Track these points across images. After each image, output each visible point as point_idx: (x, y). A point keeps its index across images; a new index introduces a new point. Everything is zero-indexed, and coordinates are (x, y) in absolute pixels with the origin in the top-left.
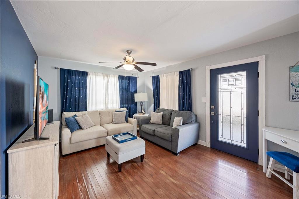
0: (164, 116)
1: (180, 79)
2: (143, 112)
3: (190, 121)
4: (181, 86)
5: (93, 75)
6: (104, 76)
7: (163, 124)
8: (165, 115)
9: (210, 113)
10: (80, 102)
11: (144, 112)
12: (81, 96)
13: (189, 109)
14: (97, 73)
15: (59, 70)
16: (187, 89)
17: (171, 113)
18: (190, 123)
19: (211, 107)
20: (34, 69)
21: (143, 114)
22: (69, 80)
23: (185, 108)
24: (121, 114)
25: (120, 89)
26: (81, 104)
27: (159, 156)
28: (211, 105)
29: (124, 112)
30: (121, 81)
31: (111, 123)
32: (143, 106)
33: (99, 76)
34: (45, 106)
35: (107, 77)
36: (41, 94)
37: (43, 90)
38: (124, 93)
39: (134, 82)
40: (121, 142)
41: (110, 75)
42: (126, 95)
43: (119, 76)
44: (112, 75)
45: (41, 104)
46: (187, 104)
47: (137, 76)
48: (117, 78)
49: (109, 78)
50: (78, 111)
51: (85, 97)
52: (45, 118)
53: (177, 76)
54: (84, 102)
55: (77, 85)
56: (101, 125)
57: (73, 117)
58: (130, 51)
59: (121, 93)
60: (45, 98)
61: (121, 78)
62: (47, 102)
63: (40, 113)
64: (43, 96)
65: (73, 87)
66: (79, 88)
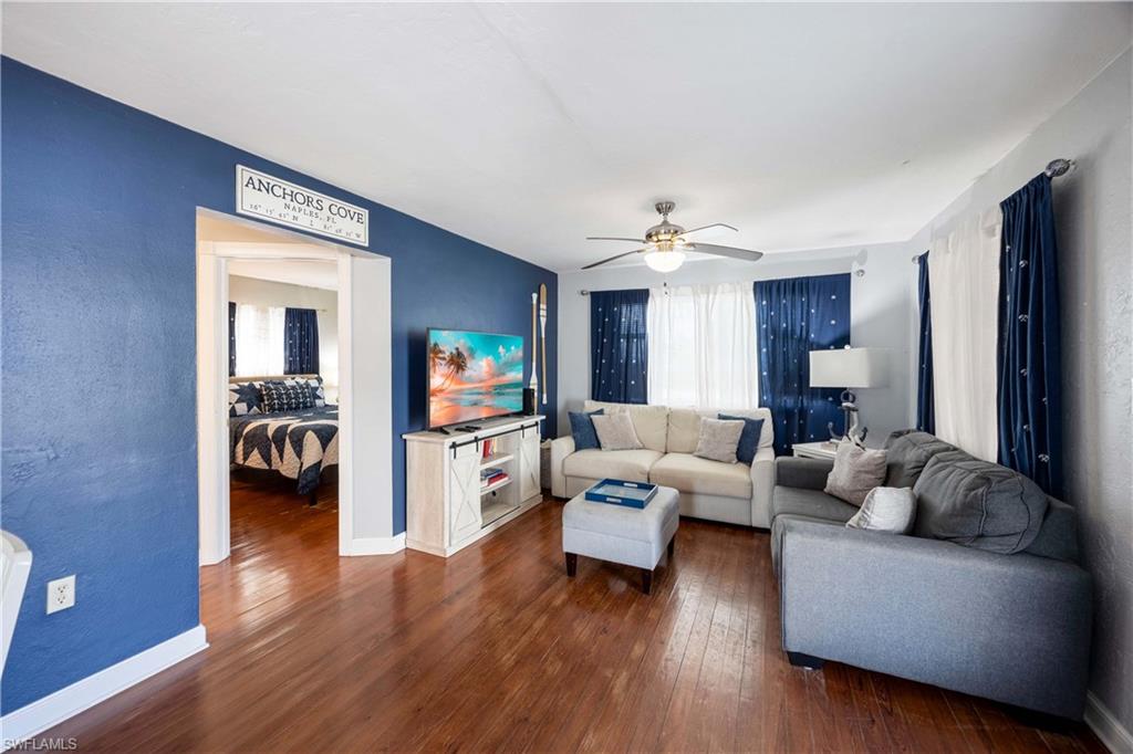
0: (893, 472)
1: (1007, 249)
2: (856, 440)
4: (1008, 299)
5: (662, 296)
6: (694, 294)
8: (901, 467)
10: (629, 377)
11: (862, 439)
12: (634, 361)
13: (1045, 458)
15: (589, 296)
17: (924, 465)
18: (966, 542)
20: (532, 305)
22: (607, 320)
24: (723, 428)
25: (762, 336)
26: (633, 382)
29: (736, 426)
30: (764, 303)
32: (855, 410)
34: (481, 381)
35: (708, 293)
36: (444, 359)
37: (454, 352)
38: (780, 350)
39: (834, 297)
40: (590, 497)
41: (720, 287)
42: (786, 360)
43: (755, 283)
44: (727, 286)
45: (442, 375)
46: (1026, 421)
47: (853, 270)
48: (746, 294)
49: (714, 299)
50: (625, 402)
51: (643, 365)
52: (490, 403)
53: (990, 232)
54: (641, 377)
55: (623, 331)
56: (666, 453)
57: (589, 414)
58: (667, 203)
59: (764, 350)
60: (480, 366)
61: (764, 289)
62: (504, 374)
63: (441, 391)
64: (458, 362)
65: (614, 338)
66: (629, 337)
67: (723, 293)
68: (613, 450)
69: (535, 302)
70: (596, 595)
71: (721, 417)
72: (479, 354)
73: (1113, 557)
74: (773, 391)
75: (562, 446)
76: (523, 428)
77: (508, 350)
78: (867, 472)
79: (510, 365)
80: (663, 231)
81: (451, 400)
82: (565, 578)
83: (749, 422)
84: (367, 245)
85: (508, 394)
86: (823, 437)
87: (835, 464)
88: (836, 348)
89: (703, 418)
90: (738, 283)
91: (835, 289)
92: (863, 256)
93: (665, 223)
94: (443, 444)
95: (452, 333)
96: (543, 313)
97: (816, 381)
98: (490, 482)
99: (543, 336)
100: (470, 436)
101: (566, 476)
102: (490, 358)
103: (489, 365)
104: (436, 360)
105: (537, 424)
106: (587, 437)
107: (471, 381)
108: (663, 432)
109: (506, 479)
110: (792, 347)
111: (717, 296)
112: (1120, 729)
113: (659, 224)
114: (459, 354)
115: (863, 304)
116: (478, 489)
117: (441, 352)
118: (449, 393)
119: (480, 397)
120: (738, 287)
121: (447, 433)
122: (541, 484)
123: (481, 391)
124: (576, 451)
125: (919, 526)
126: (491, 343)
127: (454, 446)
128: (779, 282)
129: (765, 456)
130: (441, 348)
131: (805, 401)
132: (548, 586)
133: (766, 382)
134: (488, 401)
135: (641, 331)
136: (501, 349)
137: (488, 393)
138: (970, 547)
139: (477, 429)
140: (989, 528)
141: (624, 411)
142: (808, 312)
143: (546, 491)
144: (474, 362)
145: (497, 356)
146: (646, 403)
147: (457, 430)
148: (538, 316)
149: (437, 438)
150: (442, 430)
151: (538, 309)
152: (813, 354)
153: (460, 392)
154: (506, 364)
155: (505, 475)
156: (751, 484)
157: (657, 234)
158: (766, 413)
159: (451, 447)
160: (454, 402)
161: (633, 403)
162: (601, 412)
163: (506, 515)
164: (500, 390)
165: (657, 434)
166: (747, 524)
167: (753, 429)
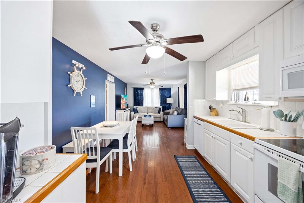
5: (146, 89)
6: (151, 89)
12: (141, 99)
14: (148, 88)
22: (137, 92)
26: (141, 103)
29: (158, 108)
30: (161, 91)
31: (152, 113)
36: (122, 99)
39: (169, 91)
40: (144, 117)
42: (163, 99)
47: (171, 87)
48: (158, 90)
51: (143, 100)
53: (183, 87)
56: (148, 113)
61: (160, 89)
65: (138, 96)
66: (140, 95)
67: (156, 90)
68: (140, 113)
69: (125, 89)
71: (156, 108)
74: (162, 104)
75: (133, 113)
78: (173, 111)
83: (160, 108)
84: (114, 82)
86: (168, 109)
87: (170, 112)
88: (170, 98)
89: (153, 108)
91: (169, 89)
92: (172, 86)
93: (152, 82)
95: (123, 95)
96: (126, 91)
97: (167, 102)
105: (129, 109)
106: (136, 111)
107: (124, 102)
108: (147, 110)
110: (164, 97)
115: (172, 92)
120: (157, 88)
121: (123, 110)
124: (135, 114)
125: (178, 114)
128: (162, 88)
129: (162, 112)
130: (122, 97)
131: (166, 105)
133: (161, 102)
135: (142, 94)
140: (183, 113)
142: (166, 93)
146: (143, 106)
152: (167, 99)
156: (161, 116)
158: (161, 107)
160: (123, 105)
162: (137, 108)
166: (160, 121)
167: (160, 109)
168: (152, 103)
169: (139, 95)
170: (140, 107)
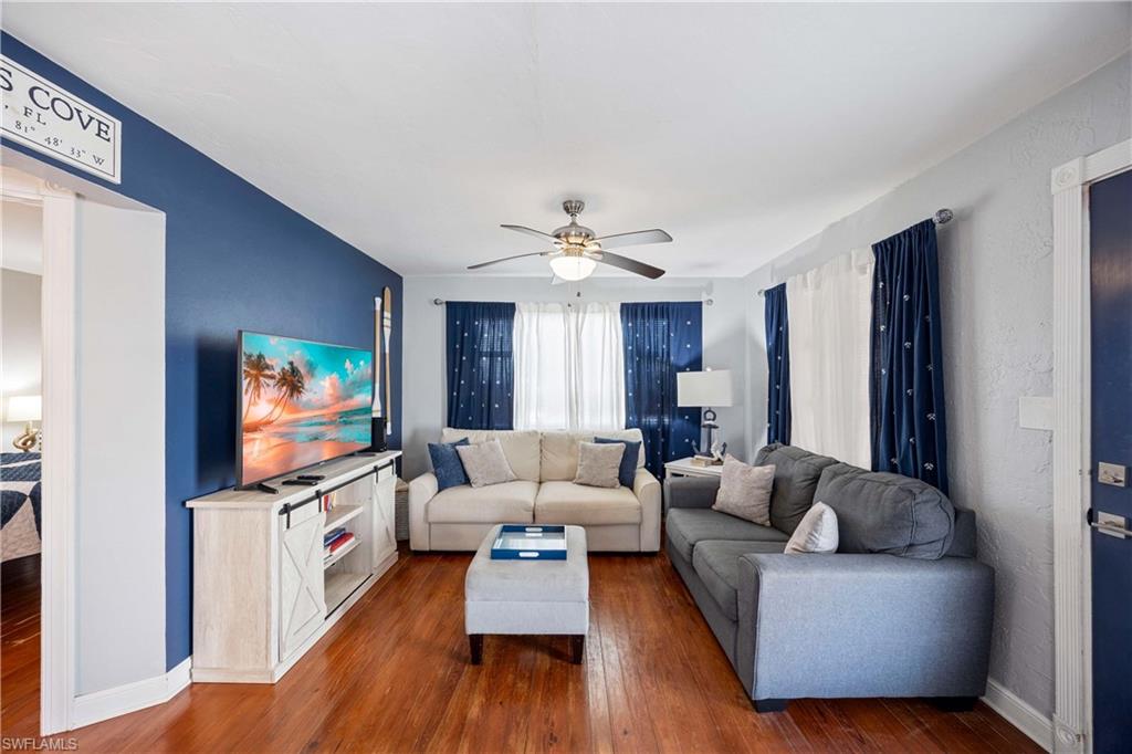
0: (782, 487)
1: (881, 284)
2: (717, 454)
3: (902, 544)
4: (882, 328)
5: (530, 312)
6: (564, 312)
7: (773, 526)
8: (789, 480)
9: (1091, 516)
10: (493, 400)
12: (498, 382)
13: (929, 466)
14: (545, 303)
15: (444, 306)
16: (910, 339)
17: (816, 479)
18: (901, 553)
19: (1094, 472)
20: (375, 311)
21: (713, 463)
22: (466, 334)
23: (904, 461)
24: (604, 451)
25: (629, 357)
26: (497, 406)
27: (668, 672)
28: (1098, 455)
29: (618, 448)
30: (630, 325)
31: (571, 480)
32: (715, 427)
33: (550, 312)
34: (324, 407)
35: (578, 312)
36: (272, 377)
37: (287, 367)
38: (644, 372)
39: (689, 323)
40: (497, 555)
41: (589, 306)
42: (650, 381)
43: (623, 305)
44: (596, 306)
45: (270, 401)
46: (912, 434)
47: (704, 297)
48: (615, 315)
49: (583, 319)
50: (488, 429)
51: (509, 386)
52: (332, 437)
53: (863, 270)
54: (506, 401)
55: (485, 349)
56: (540, 483)
57: (454, 445)
58: (577, 201)
59: (630, 371)
60: (321, 387)
61: (630, 311)
62: (351, 397)
63: (269, 423)
64: (292, 381)
65: (475, 355)
66: (491, 355)
67: (593, 312)
68: (486, 485)
69: (378, 308)
70: (520, 685)
71: (598, 441)
72: (320, 370)
73: (997, 548)
74: (637, 411)
75: (424, 486)
76: (376, 469)
77: (356, 365)
78: (758, 488)
79: (357, 385)
80: (573, 233)
81: (282, 435)
82: (469, 669)
83: (626, 445)
84: (117, 180)
85: (357, 422)
87: (722, 482)
88: (691, 371)
89: (582, 442)
90: (608, 304)
91: (687, 315)
92: (711, 288)
93: (573, 224)
94: (268, 510)
95: (283, 340)
96: (387, 322)
97: (681, 401)
98: (332, 550)
99: (387, 351)
100: (310, 491)
101: (430, 524)
102: (335, 375)
103: (333, 385)
104: (261, 379)
105: (392, 462)
106: (451, 471)
107: (308, 406)
108: (537, 460)
109: (353, 539)
110: (655, 367)
111: (587, 316)
112: (1008, 695)
113: (568, 224)
114: (294, 371)
116: (320, 559)
117: (268, 367)
118: (279, 426)
119: (323, 428)
120: (607, 308)
121: (273, 491)
122: (396, 537)
123: (324, 420)
124: (439, 491)
126: (334, 358)
127: (287, 509)
128: (644, 304)
129: (645, 479)
130: (269, 362)
131: (666, 420)
132: (452, 688)
133: (631, 402)
134: (332, 433)
135: (505, 349)
136: (348, 364)
137: (332, 422)
138: (905, 557)
139: (318, 478)
140: (920, 538)
141: (493, 440)
142: (669, 335)
143: (403, 544)
144: (312, 381)
145: (343, 373)
146: (512, 429)
147: (284, 483)
148: (382, 326)
149: (258, 500)
150: (261, 487)
151: (382, 318)
152: (678, 375)
153: (295, 423)
154: (353, 383)
155: (351, 535)
156: (641, 508)
157: (567, 236)
158: (636, 435)
159: (281, 513)
160: (287, 438)
161: (498, 429)
162: (465, 442)
163: (355, 589)
164: (346, 417)
165: (531, 463)
166: (637, 549)
167: (631, 450)
168: (574, 405)
169: (481, 355)
170: (485, 433)
